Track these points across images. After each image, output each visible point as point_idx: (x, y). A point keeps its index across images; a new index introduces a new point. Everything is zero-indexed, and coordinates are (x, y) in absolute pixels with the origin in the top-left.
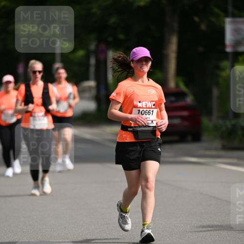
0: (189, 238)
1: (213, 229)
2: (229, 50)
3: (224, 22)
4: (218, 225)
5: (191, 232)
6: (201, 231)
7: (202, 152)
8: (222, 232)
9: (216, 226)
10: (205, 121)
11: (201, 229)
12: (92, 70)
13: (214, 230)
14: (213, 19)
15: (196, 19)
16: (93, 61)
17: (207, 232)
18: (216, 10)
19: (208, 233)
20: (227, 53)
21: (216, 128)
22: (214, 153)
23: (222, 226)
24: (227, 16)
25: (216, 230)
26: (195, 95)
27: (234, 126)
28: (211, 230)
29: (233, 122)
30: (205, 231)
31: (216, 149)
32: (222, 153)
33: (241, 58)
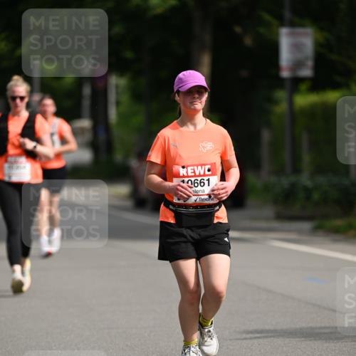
0: (228, 348)
1: (263, 335)
2: (285, 74)
3: (277, 35)
4: (270, 330)
5: (230, 340)
6: (245, 339)
7: (247, 223)
8: (275, 340)
9: (268, 331)
10: (251, 179)
11: (244, 336)
12: (86, 103)
13: (264, 337)
14: (262, 30)
15: (238, 29)
16: (87, 91)
17: (253, 341)
18: (267, 17)
19: (256, 341)
20: (283, 80)
22: (263, 224)
23: (276, 330)
24: (282, 24)
25: (267, 337)
27: (293, 185)
28: (259, 338)
29: (293, 179)
30: (251, 338)
31: (267, 219)
32: (276, 224)
33: (304, 87)
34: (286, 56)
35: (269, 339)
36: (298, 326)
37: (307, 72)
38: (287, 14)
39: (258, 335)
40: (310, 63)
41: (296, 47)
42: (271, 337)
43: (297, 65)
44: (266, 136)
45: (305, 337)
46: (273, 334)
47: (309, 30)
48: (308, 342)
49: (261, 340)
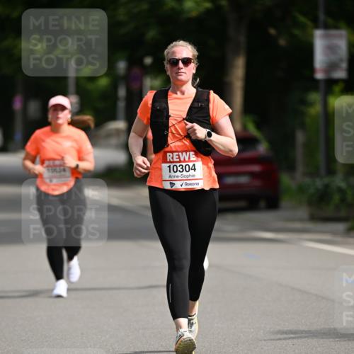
0: (262, 348)
1: (297, 336)
2: (319, 76)
3: (312, 36)
4: (304, 331)
5: (265, 340)
6: (280, 339)
7: (280, 224)
8: (310, 340)
9: (302, 332)
10: (286, 180)
11: (279, 336)
12: (121, 105)
13: (298, 338)
14: (297, 32)
15: (272, 31)
16: (122, 92)
17: (287, 341)
18: (302, 19)
19: (290, 342)
20: (317, 81)
21: (301, 189)
22: (298, 225)
23: (310, 331)
24: (317, 27)
25: (301, 337)
26: (270, 142)
27: (327, 186)
28: (293, 338)
29: (326, 180)
30: (285, 339)
31: (301, 220)
32: (310, 225)
33: (337, 89)
34: (320, 58)
35: (303, 340)
36: (332, 327)
37: (341, 74)
38: (322, 16)
39: (292, 336)
40: (344, 65)
41: (330, 49)
42: (305, 337)
43: (332, 67)
44: (300, 137)
45: (340, 337)
46: (307, 335)
47: (343, 32)
48: (342, 343)
49: (295, 341)
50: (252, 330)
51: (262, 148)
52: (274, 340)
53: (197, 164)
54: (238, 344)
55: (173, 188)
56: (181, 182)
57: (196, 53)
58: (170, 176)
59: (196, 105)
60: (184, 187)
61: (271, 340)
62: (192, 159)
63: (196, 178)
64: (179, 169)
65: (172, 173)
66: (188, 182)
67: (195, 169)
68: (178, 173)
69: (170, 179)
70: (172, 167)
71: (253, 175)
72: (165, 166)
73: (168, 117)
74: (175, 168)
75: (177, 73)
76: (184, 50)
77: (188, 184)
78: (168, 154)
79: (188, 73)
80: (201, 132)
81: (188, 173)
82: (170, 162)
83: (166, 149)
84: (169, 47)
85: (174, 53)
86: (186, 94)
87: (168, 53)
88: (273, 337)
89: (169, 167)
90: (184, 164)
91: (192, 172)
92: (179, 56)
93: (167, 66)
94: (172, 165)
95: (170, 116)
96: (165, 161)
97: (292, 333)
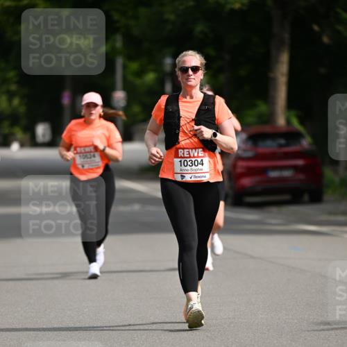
0: (305, 339)
5: (308, 331)
6: (323, 330)
9: (345, 323)
10: (328, 173)
11: (322, 327)
13: (341, 328)
15: (316, 28)
17: (330, 332)
19: (333, 332)
22: (341, 218)
26: (313, 136)
30: (328, 330)
49: (338, 331)
50: (296, 321)
51: (306, 142)
52: (317, 330)
53: (204, 159)
54: (282, 335)
55: (184, 180)
56: (190, 175)
57: (204, 62)
58: (181, 170)
59: (203, 107)
60: (193, 179)
61: (315, 331)
62: (200, 155)
63: (203, 171)
64: (189, 163)
65: (183, 167)
66: (197, 175)
67: (202, 164)
68: (188, 168)
69: (181, 172)
70: (182, 162)
71: (296, 168)
72: (177, 161)
73: (179, 117)
74: (186, 162)
75: (188, 79)
76: (193, 59)
77: (196, 177)
78: (180, 151)
79: (196, 79)
80: (207, 133)
81: (197, 168)
82: (181, 157)
83: (178, 146)
84: (180, 56)
85: (184, 62)
86: (194, 98)
87: (179, 62)
88: (316, 328)
89: (181, 161)
90: (193, 160)
91: (200, 166)
92: (188, 65)
93: (179, 73)
94: (183, 160)
95: (181, 117)
96: (177, 156)
97: (335, 324)
